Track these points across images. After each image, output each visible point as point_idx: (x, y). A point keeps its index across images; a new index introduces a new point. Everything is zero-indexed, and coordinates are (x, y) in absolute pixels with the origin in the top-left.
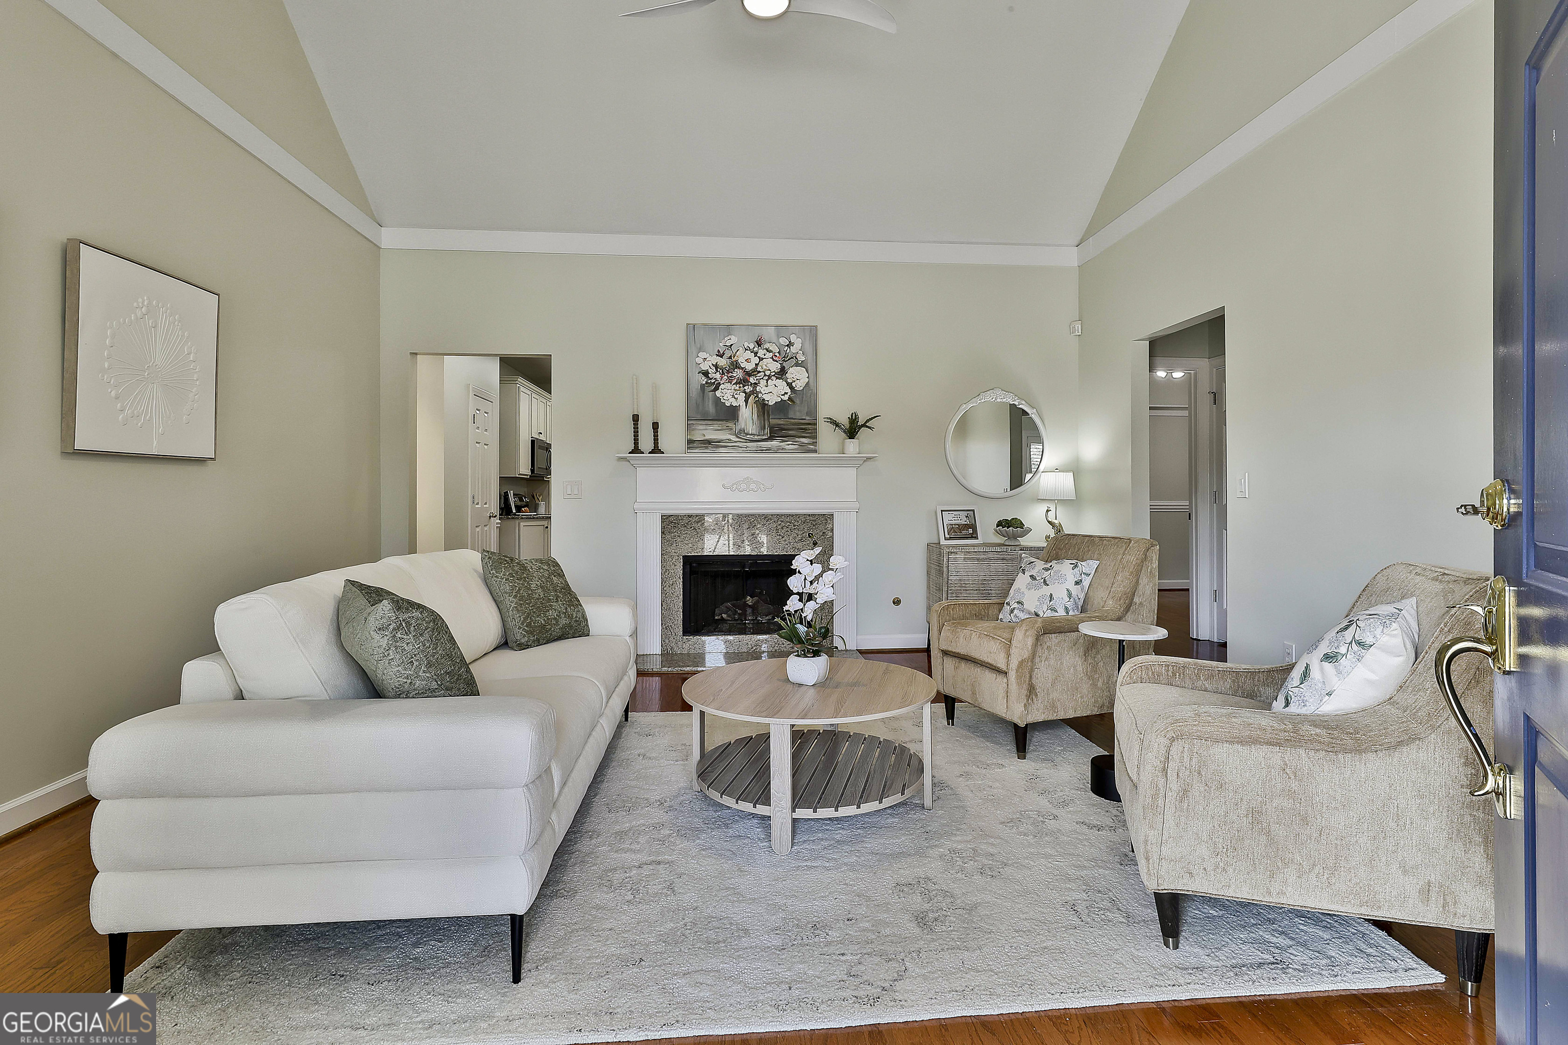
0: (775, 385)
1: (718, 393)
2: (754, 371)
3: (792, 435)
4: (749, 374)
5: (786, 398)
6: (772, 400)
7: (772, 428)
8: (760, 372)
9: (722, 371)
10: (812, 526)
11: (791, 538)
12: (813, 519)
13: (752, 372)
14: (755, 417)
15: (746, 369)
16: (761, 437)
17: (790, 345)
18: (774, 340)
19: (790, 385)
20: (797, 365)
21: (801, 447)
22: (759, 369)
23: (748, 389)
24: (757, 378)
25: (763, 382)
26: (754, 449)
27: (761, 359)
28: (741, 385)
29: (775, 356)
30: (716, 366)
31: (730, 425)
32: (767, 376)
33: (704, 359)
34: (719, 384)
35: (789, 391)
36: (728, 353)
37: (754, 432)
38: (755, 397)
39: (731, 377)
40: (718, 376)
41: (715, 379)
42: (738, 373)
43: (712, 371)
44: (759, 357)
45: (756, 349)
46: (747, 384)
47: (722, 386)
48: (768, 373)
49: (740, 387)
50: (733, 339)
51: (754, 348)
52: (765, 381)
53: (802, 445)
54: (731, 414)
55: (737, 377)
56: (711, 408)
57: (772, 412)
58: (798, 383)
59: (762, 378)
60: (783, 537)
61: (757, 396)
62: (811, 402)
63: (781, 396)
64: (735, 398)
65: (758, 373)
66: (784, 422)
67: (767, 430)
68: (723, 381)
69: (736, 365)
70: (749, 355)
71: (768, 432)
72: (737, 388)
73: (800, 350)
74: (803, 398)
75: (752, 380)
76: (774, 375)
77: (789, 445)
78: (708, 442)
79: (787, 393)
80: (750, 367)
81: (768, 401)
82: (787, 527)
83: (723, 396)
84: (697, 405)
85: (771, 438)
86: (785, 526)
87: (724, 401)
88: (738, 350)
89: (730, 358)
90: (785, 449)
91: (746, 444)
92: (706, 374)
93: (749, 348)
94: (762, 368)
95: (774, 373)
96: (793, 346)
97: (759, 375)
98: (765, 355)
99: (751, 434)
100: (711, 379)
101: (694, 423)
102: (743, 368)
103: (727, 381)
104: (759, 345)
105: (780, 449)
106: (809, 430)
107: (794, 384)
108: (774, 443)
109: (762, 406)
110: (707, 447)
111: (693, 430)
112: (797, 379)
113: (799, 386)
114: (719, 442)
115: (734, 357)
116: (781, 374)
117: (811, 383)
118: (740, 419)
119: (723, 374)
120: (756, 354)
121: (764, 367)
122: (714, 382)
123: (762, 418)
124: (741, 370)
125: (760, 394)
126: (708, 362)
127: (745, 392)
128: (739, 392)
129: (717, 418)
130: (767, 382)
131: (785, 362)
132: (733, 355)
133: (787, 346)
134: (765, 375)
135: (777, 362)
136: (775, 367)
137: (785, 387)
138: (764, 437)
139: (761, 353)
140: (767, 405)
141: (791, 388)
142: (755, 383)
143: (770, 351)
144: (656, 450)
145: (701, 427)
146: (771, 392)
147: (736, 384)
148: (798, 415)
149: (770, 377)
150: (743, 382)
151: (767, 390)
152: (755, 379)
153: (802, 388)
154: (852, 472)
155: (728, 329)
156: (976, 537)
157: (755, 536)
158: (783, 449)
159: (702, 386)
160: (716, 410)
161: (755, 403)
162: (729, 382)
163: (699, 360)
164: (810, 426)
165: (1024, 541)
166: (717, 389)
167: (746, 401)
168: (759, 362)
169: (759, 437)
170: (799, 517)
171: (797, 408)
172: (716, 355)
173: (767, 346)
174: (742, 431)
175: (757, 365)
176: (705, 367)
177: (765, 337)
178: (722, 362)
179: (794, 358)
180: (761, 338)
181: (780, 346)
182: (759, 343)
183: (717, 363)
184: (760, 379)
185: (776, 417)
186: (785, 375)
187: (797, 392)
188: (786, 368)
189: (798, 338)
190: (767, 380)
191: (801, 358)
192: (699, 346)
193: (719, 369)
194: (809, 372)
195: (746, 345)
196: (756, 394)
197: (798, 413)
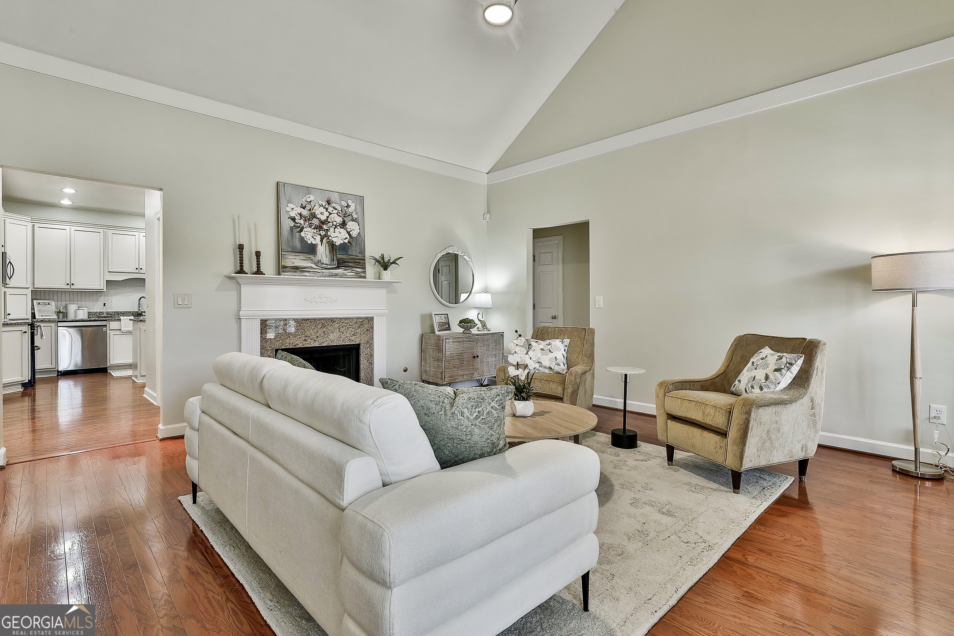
0: (340, 232)
1: (303, 234)
2: (326, 221)
3: (351, 266)
4: (323, 223)
5: (346, 241)
6: (338, 242)
7: (338, 261)
8: (329, 222)
9: (305, 219)
10: (360, 325)
11: (348, 334)
12: (361, 321)
13: (325, 222)
14: (328, 252)
15: (321, 219)
16: (332, 266)
17: (348, 206)
18: (338, 201)
19: (348, 233)
20: (353, 220)
21: (357, 275)
22: (329, 220)
23: (323, 233)
24: (328, 226)
25: (332, 230)
26: (328, 274)
27: (330, 214)
28: (318, 230)
29: (339, 212)
30: (301, 215)
31: (312, 257)
32: (334, 225)
33: (292, 208)
34: (303, 228)
35: (348, 237)
36: (308, 207)
37: (327, 263)
38: (327, 239)
39: (311, 223)
40: (302, 222)
41: (300, 224)
42: (315, 222)
43: (298, 218)
44: (329, 212)
45: (327, 206)
46: (321, 229)
47: (305, 229)
48: (335, 223)
49: (317, 231)
50: (312, 198)
51: (325, 205)
52: (333, 229)
53: (357, 273)
54: (311, 249)
55: (315, 224)
56: (298, 245)
57: (338, 251)
58: (354, 232)
59: (331, 227)
60: (343, 333)
61: (328, 238)
62: (361, 245)
63: (343, 240)
64: (314, 238)
65: (329, 223)
66: (346, 257)
67: (335, 262)
68: (306, 226)
69: (314, 216)
70: (322, 210)
71: (336, 263)
72: (315, 232)
73: (354, 211)
74: (357, 242)
75: (325, 227)
76: (339, 226)
77: (349, 272)
78: (296, 269)
79: (347, 238)
80: (323, 218)
81: (335, 242)
82: (346, 327)
83: (306, 237)
84: (288, 241)
85: (338, 267)
86: (344, 326)
87: (307, 240)
88: (315, 206)
89: (310, 210)
90: (347, 275)
91: (322, 270)
92: (293, 219)
93: (322, 205)
94: (331, 220)
95: (339, 224)
96: (350, 207)
97: (329, 224)
98: (333, 211)
99: (326, 264)
100: (297, 223)
101: (286, 254)
102: (319, 218)
103: (308, 226)
104: (329, 204)
105: (344, 275)
106: (361, 263)
107: (351, 233)
108: (340, 271)
109: (332, 245)
110: (296, 271)
111: (286, 259)
112: (353, 230)
113: (354, 234)
114: (304, 268)
115: (313, 210)
116: (343, 225)
117: (361, 233)
118: (318, 253)
119: (306, 220)
120: (327, 209)
121: (333, 219)
122: (300, 226)
123: (332, 253)
124: (317, 220)
125: (330, 237)
126: (295, 211)
127: (320, 235)
128: (316, 234)
129: (302, 251)
130: (334, 230)
131: (346, 217)
132: (311, 209)
133: (346, 207)
134: (333, 225)
135: (340, 216)
136: (339, 220)
137: (346, 234)
138: (334, 267)
139: (330, 209)
140: (335, 245)
141: (350, 235)
142: (327, 230)
143: (336, 209)
144: (259, 272)
145: (291, 257)
146: (337, 237)
147: (314, 228)
148: (354, 253)
149: (336, 226)
150: (319, 228)
151: (335, 235)
152: (327, 226)
153: (356, 236)
154: (384, 291)
155: (308, 190)
156: (449, 329)
157: (325, 333)
158: (345, 275)
159: (291, 228)
160: (302, 245)
161: (327, 243)
162: (309, 227)
163: (288, 209)
164: (361, 261)
165: (474, 331)
166: (301, 231)
167: (322, 241)
168: (329, 215)
169: (330, 266)
170: (352, 320)
171: (353, 249)
172: (300, 207)
173: (334, 205)
174: (319, 261)
175: (328, 217)
176: (293, 214)
177: (332, 199)
178: (305, 212)
179: (351, 215)
180: (330, 199)
181: (342, 207)
182: (329, 202)
183: (301, 213)
184: (330, 227)
185: (341, 253)
186: (346, 226)
187: (353, 238)
188: (346, 222)
189: (352, 202)
190: (335, 228)
191: (355, 216)
192: (288, 199)
193: (302, 217)
194: (360, 226)
195: (320, 202)
196: (327, 237)
197: (354, 252)
